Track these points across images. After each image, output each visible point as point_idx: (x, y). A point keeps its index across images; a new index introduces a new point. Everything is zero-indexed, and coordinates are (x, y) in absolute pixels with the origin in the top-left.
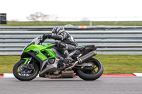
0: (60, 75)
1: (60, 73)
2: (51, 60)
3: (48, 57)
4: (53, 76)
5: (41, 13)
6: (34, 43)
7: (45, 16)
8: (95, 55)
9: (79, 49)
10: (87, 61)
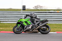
0: (32, 32)
1: (32, 31)
2: (29, 25)
3: (27, 24)
4: (29, 32)
5: (39, 5)
6: (22, 18)
7: (41, 7)
8: (47, 23)
9: (41, 21)
10: (44, 26)
